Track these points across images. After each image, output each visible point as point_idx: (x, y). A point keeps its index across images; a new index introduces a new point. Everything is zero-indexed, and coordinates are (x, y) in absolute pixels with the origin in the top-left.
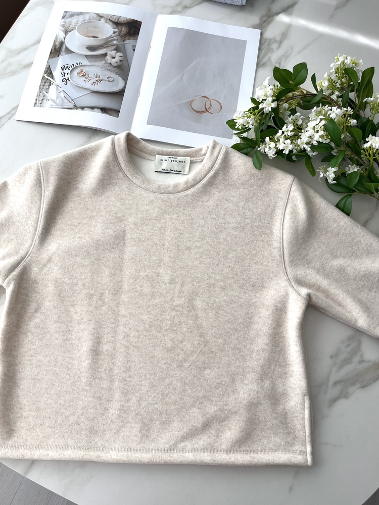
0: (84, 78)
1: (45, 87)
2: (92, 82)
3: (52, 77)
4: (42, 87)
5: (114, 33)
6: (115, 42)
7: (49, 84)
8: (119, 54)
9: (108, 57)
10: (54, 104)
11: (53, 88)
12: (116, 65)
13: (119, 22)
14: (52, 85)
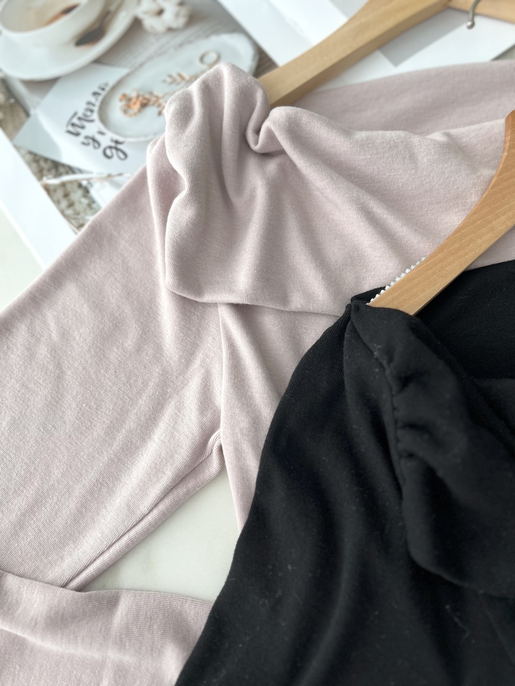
0: (151, 111)
1: (78, 207)
3: (71, 170)
4: (69, 212)
7: (80, 192)
9: (149, 22)
12: (181, 21)
14: (89, 187)
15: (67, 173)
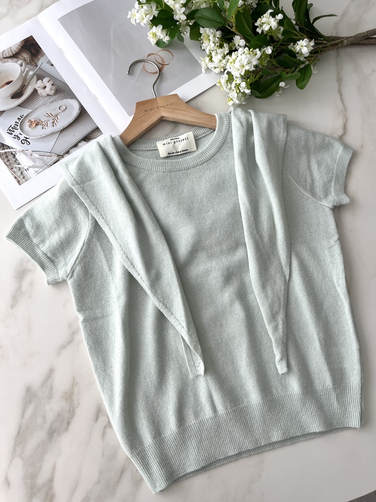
0: (40, 127)
1: (11, 161)
2: (50, 124)
3: (9, 147)
4: (8, 163)
5: (21, 65)
6: (31, 73)
7: (12, 156)
8: (46, 80)
9: (40, 91)
10: (37, 169)
11: (20, 157)
12: (53, 92)
13: (14, 53)
14: (15, 154)
15: (7, 149)
